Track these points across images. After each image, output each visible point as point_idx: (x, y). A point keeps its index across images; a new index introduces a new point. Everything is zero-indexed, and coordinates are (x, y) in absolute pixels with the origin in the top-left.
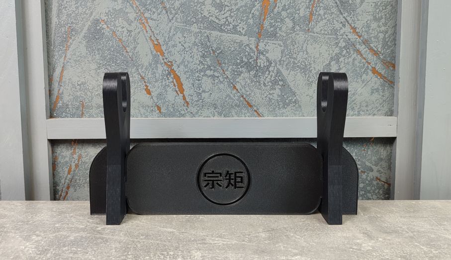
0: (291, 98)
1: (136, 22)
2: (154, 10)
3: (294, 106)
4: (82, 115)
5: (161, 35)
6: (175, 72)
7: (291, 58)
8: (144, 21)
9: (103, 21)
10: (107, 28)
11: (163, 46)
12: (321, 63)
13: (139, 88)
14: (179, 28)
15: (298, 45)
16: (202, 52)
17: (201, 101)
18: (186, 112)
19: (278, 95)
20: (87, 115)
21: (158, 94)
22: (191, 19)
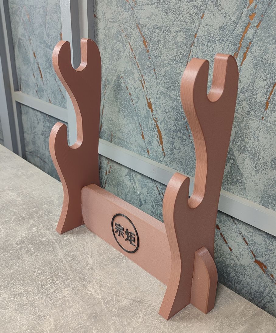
0: (238, 178)
1: (139, 81)
2: (149, 74)
3: (240, 186)
4: (111, 141)
5: (152, 95)
6: (159, 127)
7: (243, 141)
8: (143, 82)
9: (122, 77)
10: (123, 83)
11: (153, 104)
12: (270, 155)
13: (138, 133)
14: (163, 92)
15: (251, 130)
16: (176, 116)
17: (173, 155)
18: (163, 160)
19: (228, 171)
20: (114, 142)
21: (148, 141)
22: (171, 86)
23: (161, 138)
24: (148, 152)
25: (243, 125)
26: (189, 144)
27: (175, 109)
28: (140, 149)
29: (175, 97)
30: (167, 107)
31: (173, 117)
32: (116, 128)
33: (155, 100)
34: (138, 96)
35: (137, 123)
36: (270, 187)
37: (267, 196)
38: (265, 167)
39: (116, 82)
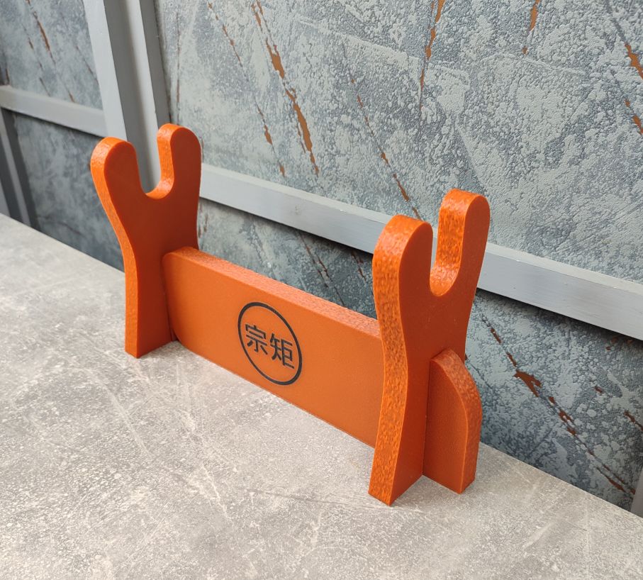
1: (248, 8)
5: (279, 37)
6: (300, 109)
7: (482, 112)
8: (257, 9)
9: (210, 6)
10: (215, 19)
11: (283, 58)
12: (543, 135)
13: (258, 130)
14: (302, 25)
15: (498, 85)
16: (334, 77)
17: (334, 169)
18: (315, 184)
19: (453, 187)
20: (208, 160)
21: (280, 145)
22: (319, 7)
23: (307, 135)
24: (282, 170)
25: (481, 74)
26: (367, 139)
27: (332, 62)
28: (264, 169)
29: (329, 32)
30: (314, 60)
31: (328, 82)
32: (209, 127)
33: (287, 47)
34: (248, 44)
35: (254, 108)
36: (543, 209)
37: (538, 231)
38: (533, 164)
39: (201, 19)
